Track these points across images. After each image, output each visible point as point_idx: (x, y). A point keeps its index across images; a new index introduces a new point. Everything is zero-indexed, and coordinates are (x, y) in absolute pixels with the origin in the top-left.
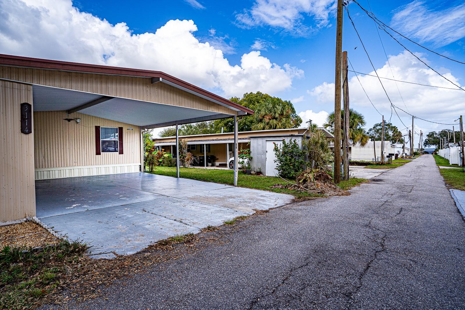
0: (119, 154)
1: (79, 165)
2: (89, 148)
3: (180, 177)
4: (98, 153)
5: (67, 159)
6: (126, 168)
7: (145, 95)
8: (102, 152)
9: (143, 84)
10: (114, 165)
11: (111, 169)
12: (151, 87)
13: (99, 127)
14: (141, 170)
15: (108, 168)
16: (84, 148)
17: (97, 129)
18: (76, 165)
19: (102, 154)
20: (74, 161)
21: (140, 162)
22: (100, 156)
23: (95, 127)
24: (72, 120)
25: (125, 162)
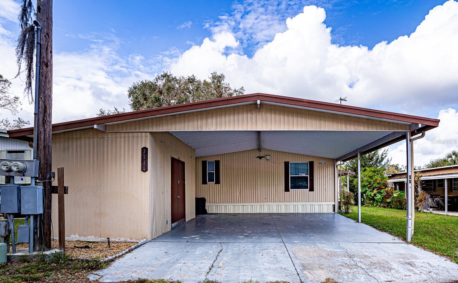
0: (309, 191)
1: (268, 201)
2: (278, 185)
3: (362, 222)
4: (287, 190)
5: (258, 196)
6: (317, 207)
7: (249, 123)
8: (291, 189)
9: (247, 112)
10: (303, 203)
11: (300, 207)
12: (257, 112)
13: (288, 162)
14: (334, 210)
15: (296, 206)
16: (274, 185)
17: (287, 164)
18: (266, 201)
19: (291, 190)
20: (264, 197)
21: (334, 201)
22: (289, 193)
23: (284, 163)
24: (263, 157)
25: (316, 201)
